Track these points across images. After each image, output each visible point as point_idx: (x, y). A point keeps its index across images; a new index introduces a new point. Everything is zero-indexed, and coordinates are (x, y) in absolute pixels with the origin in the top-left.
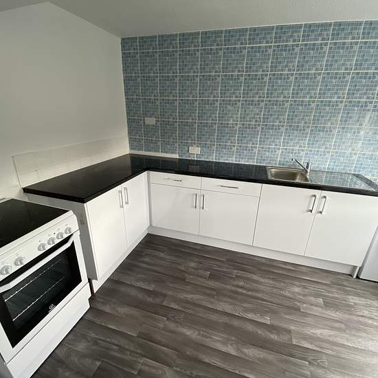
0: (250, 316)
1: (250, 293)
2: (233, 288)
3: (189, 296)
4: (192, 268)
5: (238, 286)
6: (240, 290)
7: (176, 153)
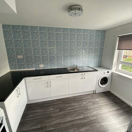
0: (77, 118)
1: (74, 110)
2: (68, 111)
3: (55, 122)
4: (52, 111)
5: (69, 110)
6: (71, 111)
7: (34, 68)
